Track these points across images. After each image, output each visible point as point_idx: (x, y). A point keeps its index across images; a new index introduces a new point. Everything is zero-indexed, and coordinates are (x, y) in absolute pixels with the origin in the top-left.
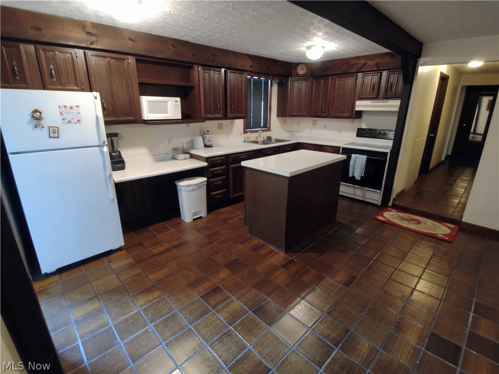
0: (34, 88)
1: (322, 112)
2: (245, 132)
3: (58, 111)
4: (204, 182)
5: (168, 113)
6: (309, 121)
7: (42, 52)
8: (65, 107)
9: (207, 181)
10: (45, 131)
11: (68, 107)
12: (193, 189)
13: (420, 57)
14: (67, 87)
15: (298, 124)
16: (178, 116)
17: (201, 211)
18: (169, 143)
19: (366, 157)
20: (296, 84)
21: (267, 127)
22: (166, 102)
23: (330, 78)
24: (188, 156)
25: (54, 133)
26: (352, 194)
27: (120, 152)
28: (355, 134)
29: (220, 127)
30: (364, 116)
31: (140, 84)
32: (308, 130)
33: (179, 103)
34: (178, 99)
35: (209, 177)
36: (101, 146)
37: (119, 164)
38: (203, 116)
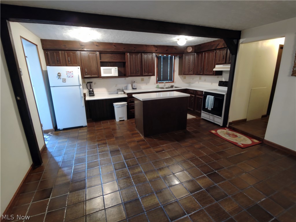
0: (63, 66)
1: (200, 72)
2: (157, 83)
3: (66, 73)
4: (126, 104)
5: (111, 73)
6: (197, 77)
7: (66, 53)
8: (68, 72)
9: (127, 104)
10: (61, 80)
11: (69, 72)
12: (119, 107)
13: (240, 39)
14: (74, 65)
15: (193, 79)
16: (117, 75)
17: (124, 117)
18: (116, 86)
19: (213, 97)
20: (187, 57)
21: (172, 80)
22: (111, 69)
23: (204, 53)
24: (123, 92)
25: (64, 80)
26: (208, 119)
27: (93, 89)
28: (218, 84)
29: (142, 80)
30: (224, 74)
31: (101, 62)
32: (197, 83)
33: (117, 69)
34: (117, 68)
35: (129, 102)
36: (80, 86)
37: (91, 94)
38: (129, 75)
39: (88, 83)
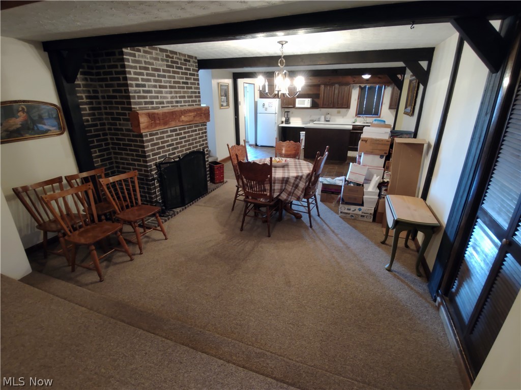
2: (356, 116)
5: (305, 105)
11: (270, 103)
16: (310, 106)
18: (308, 117)
21: (378, 115)
22: (304, 101)
25: (266, 109)
27: (289, 117)
29: (339, 112)
33: (310, 101)
34: (310, 99)
36: (276, 113)
37: (287, 121)
38: (321, 106)
39: (286, 112)
